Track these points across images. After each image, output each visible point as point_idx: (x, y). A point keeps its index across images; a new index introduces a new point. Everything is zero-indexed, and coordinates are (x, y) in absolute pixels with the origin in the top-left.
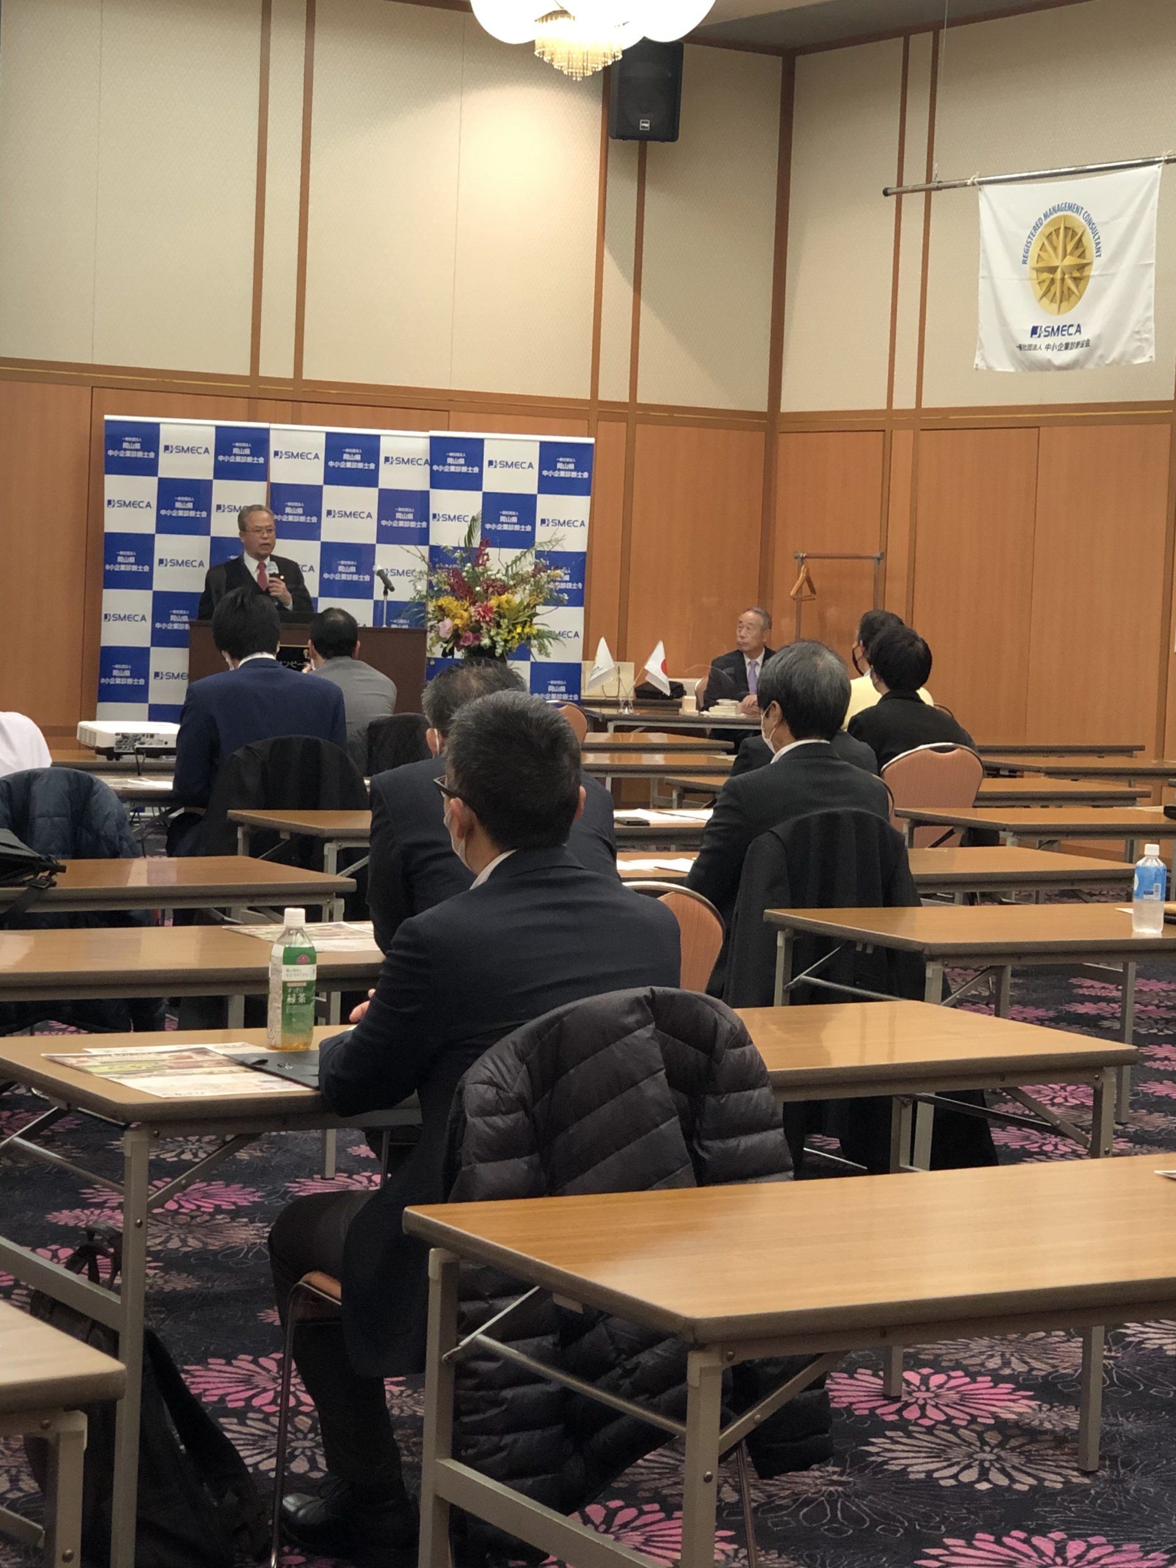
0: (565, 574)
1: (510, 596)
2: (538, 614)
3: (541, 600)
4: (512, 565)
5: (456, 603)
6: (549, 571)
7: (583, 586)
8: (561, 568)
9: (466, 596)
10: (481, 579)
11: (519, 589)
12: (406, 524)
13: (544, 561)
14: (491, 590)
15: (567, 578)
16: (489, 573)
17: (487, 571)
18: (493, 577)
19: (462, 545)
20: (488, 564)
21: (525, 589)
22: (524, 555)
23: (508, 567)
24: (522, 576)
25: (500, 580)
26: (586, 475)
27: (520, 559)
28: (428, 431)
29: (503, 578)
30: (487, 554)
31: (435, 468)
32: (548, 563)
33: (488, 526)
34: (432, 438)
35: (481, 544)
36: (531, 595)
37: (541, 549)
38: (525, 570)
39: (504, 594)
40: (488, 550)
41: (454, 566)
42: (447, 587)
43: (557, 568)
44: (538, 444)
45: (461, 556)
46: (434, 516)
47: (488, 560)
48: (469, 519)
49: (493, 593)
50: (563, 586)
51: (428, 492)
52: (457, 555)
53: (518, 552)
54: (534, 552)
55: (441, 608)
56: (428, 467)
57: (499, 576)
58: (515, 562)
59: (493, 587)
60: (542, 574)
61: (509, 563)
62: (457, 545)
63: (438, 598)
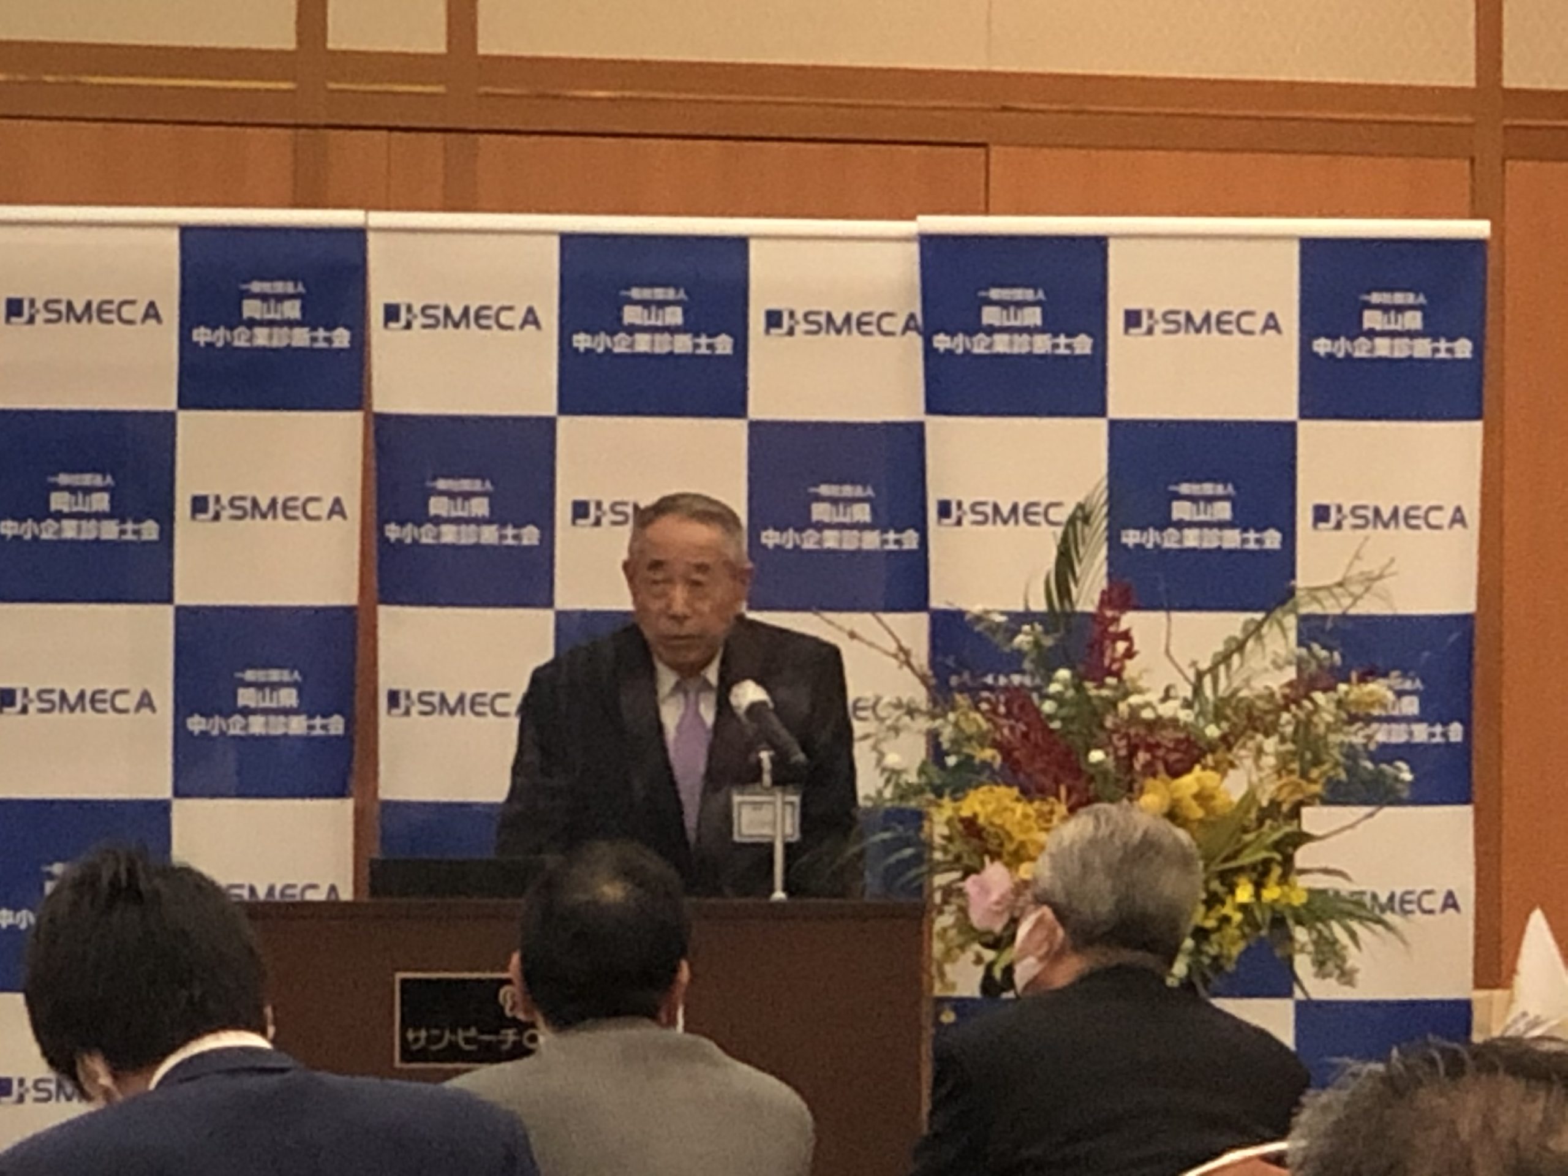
0: (1400, 694)
1: (1210, 778)
2: (1307, 838)
3: (1317, 788)
4: (1213, 670)
5: (1020, 808)
6: (1343, 687)
7: (1467, 734)
8: (1385, 675)
9: (1057, 782)
10: (1109, 722)
11: (1243, 754)
12: (850, 541)
13: (1324, 653)
14: (1142, 757)
15: (1411, 706)
16: (1134, 699)
17: (1126, 695)
18: (1147, 714)
19: (1039, 605)
20: (1131, 668)
21: (1260, 751)
22: (1254, 631)
23: (1200, 675)
24: (1250, 706)
25: (1174, 722)
26: (1463, 348)
27: (1241, 647)
28: (912, 218)
29: (1185, 716)
30: (1126, 636)
31: (942, 342)
32: (1337, 656)
33: (1131, 538)
34: (929, 243)
35: (1106, 600)
36: (1282, 769)
37: (1315, 609)
38: (1259, 685)
39: (1188, 770)
40: (1130, 620)
41: (1016, 679)
42: (988, 753)
43: (1369, 674)
44: (1295, 248)
45: (1037, 644)
46: (944, 509)
47: (1130, 654)
48: (1061, 515)
49: (1150, 770)
50: (1397, 734)
51: (916, 430)
52: (1022, 640)
53: (1233, 623)
54: (1291, 621)
55: (971, 827)
56: (916, 341)
57: (1167, 710)
58: (1225, 658)
59: (1150, 748)
60: (1319, 696)
61: (1204, 665)
62: (1020, 608)
63: (959, 792)
